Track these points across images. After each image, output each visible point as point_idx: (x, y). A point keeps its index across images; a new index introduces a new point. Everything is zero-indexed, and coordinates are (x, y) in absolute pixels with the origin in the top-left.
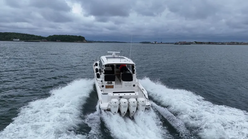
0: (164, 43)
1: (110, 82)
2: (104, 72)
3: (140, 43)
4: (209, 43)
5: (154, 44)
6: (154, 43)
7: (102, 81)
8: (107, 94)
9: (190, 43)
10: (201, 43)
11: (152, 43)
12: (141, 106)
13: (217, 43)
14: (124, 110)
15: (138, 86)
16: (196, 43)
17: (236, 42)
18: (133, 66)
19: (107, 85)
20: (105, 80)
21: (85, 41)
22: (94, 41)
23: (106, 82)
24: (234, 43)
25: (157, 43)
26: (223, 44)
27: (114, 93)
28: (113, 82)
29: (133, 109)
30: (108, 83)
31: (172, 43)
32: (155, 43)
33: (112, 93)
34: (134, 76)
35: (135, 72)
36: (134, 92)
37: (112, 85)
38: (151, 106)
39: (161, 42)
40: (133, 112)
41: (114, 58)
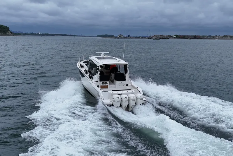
0: (133, 37)
1: (104, 82)
2: (99, 72)
3: (98, 36)
4: (195, 37)
5: (118, 38)
6: (118, 36)
7: (97, 81)
8: (107, 92)
9: (168, 37)
10: (184, 37)
11: (116, 37)
12: (139, 100)
13: (205, 36)
14: (125, 104)
15: (131, 85)
16: (178, 37)
17: (230, 36)
18: (125, 66)
19: (102, 85)
20: (101, 80)
21: (10, 33)
22: (24, 32)
23: (101, 82)
24: (227, 36)
25: (122, 37)
26: (212, 38)
27: (112, 91)
28: (108, 82)
29: (132, 103)
30: (103, 83)
31: (144, 37)
32: (120, 37)
33: (111, 91)
34: (127, 76)
35: (128, 72)
36: (130, 90)
37: (107, 85)
38: (146, 101)
39: (129, 36)
40: (133, 105)
41: (103, 58)
